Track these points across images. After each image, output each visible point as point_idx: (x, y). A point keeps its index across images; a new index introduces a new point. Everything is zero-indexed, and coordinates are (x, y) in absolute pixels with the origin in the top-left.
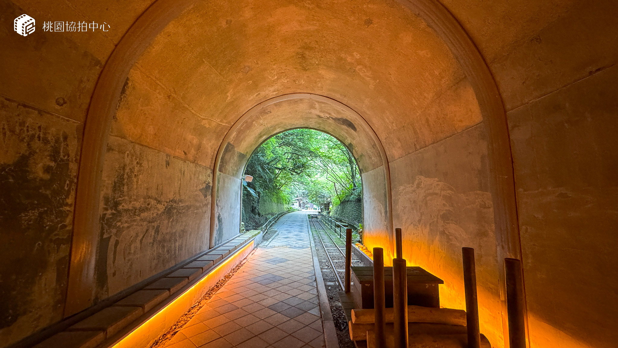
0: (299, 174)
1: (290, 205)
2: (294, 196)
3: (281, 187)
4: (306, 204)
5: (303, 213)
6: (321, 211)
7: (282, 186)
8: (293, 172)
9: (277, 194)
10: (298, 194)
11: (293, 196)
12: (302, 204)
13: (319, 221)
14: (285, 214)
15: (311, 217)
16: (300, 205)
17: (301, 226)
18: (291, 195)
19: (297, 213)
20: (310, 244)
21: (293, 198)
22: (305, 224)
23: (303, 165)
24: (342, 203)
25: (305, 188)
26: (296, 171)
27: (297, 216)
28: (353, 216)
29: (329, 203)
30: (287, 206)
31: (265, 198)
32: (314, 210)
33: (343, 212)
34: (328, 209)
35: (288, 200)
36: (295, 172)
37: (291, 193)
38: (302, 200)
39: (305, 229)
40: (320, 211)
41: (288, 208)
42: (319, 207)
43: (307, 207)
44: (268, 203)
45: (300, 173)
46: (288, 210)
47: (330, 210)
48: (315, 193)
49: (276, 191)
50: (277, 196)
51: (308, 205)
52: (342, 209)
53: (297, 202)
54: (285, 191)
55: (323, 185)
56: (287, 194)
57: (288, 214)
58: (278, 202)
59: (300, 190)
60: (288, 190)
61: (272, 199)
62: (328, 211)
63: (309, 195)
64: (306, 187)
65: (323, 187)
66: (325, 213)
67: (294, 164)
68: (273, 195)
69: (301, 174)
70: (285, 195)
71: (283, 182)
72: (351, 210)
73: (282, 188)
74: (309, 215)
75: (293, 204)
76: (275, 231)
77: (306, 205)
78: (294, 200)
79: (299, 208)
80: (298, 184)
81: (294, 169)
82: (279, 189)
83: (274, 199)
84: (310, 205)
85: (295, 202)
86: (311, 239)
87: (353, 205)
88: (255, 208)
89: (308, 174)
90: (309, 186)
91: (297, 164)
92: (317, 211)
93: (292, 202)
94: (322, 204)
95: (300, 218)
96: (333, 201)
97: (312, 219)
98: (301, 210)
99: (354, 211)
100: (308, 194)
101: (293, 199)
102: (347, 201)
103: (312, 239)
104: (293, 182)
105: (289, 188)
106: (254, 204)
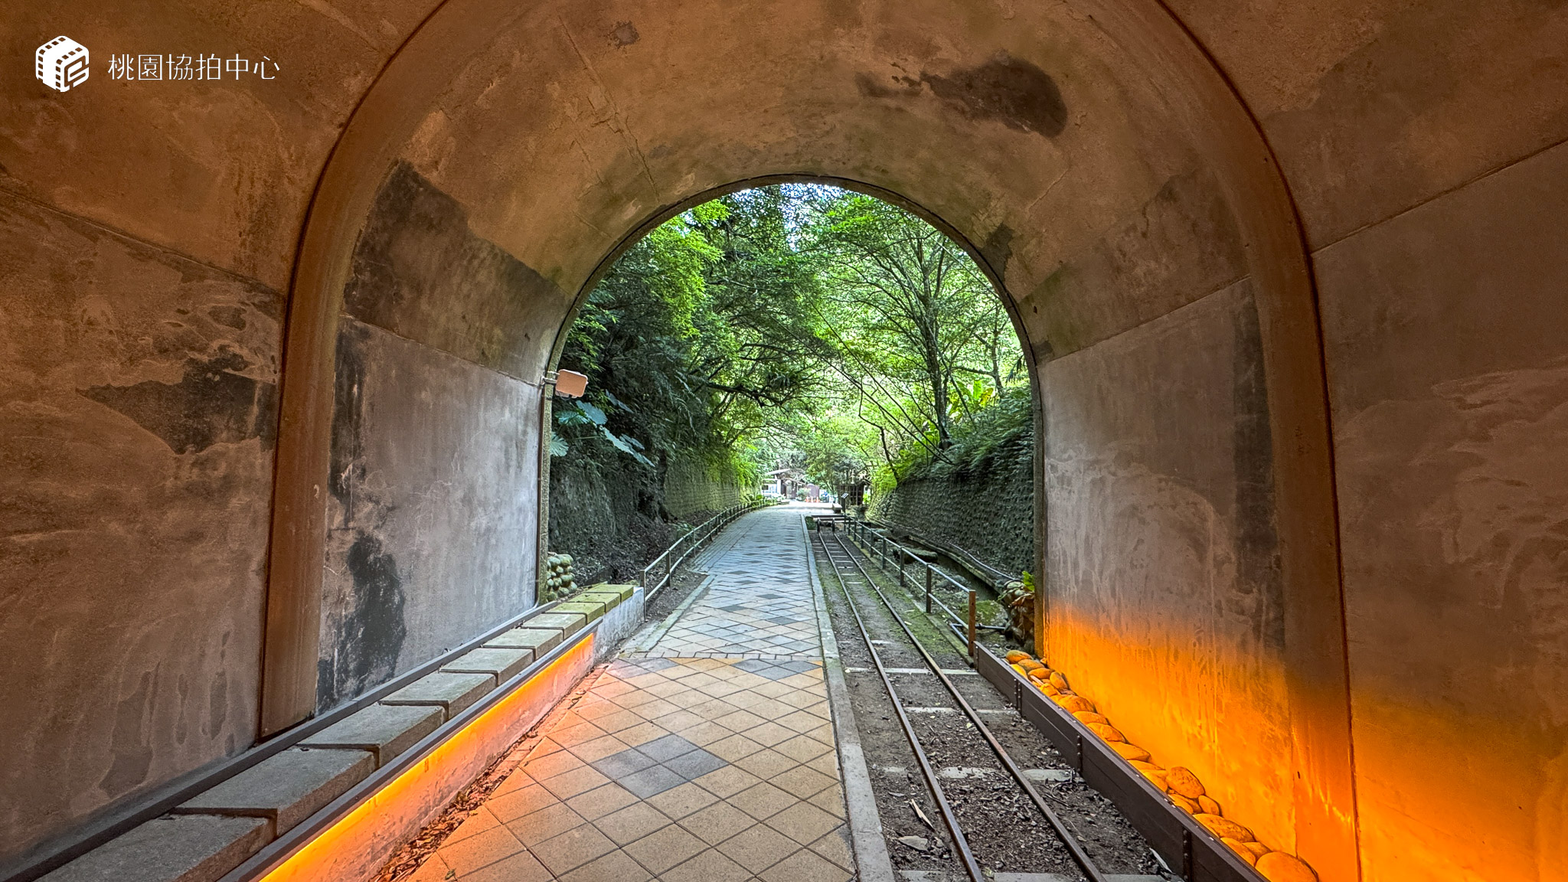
0: (781, 403)
1: (757, 490)
2: (769, 465)
3: (732, 441)
4: (799, 487)
5: (793, 511)
6: (840, 506)
7: (736, 437)
8: (766, 398)
9: (721, 458)
10: (779, 461)
11: (766, 465)
12: (789, 488)
13: (841, 539)
14: (741, 514)
15: (815, 525)
16: (784, 491)
17: (787, 556)
18: (759, 462)
19: (775, 511)
20: (818, 643)
21: (766, 471)
22: (799, 551)
23: (792, 378)
24: (904, 484)
25: (798, 444)
26: (773, 395)
27: (775, 519)
28: (941, 524)
29: (864, 484)
30: (748, 492)
31: (685, 469)
32: (822, 504)
33: (906, 510)
34: (860, 500)
35: (753, 476)
36: (772, 399)
37: (760, 458)
38: (789, 476)
39: (799, 571)
40: (838, 506)
41: (751, 497)
42: (836, 496)
43: (802, 495)
44: (695, 483)
45: (785, 400)
46: (750, 502)
47: (863, 503)
48: (824, 456)
49: (720, 450)
50: (722, 464)
51: (805, 490)
52: (904, 501)
53: (775, 483)
54: (744, 452)
55: (847, 436)
56: (750, 461)
57: (751, 513)
58: (723, 481)
59: (785, 448)
60: (751, 448)
61: (706, 472)
62: (861, 506)
63: (809, 464)
64: (800, 441)
65: (847, 441)
66: (851, 512)
67: (769, 377)
68: (711, 462)
69: (786, 405)
70: (743, 461)
71: (738, 426)
72: (934, 505)
73: (735, 444)
74: (809, 519)
75: (767, 488)
76: (700, 575)
77: (802, 489)
78: (769, 477)
79: (783, 496)
80: (777, 431)
81: (767, 391)
82: (727, 446)
83: (714, 472)
84: (810, 489)
85: (771, 482)
86: (821, 620)
87: (940, 492)
88: (651, 498)
89: (806, 405)
90: (809, 438)
91: (775, 376)
92: (830, 505)
93: (764, 481)
94: (843, 487)
95: (784, 528)
96: (874, 479)
97: (819, 530)
98: (788, 503)
99: (945, 510)
100: (805, 460)
101: (766, 474)
102: (920, 480)
103: (825, 619)
104: (765, 429)
105: (756, 444)
106: (646, 485)
